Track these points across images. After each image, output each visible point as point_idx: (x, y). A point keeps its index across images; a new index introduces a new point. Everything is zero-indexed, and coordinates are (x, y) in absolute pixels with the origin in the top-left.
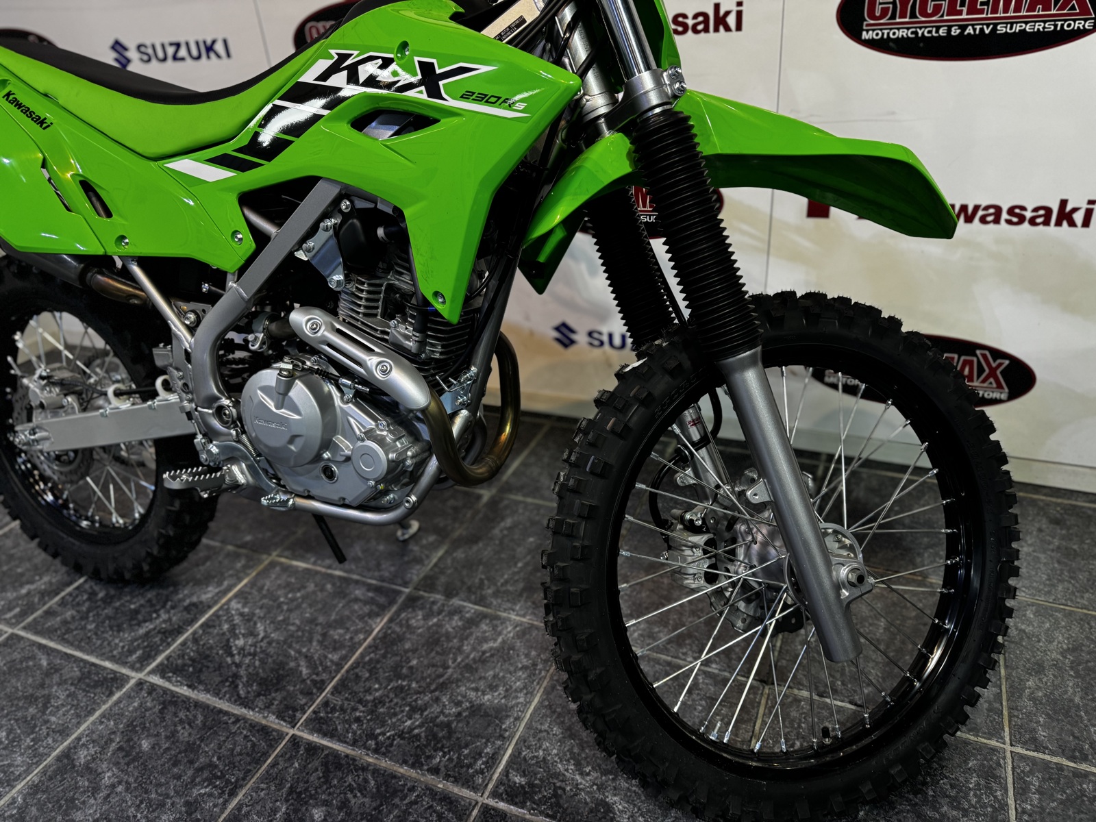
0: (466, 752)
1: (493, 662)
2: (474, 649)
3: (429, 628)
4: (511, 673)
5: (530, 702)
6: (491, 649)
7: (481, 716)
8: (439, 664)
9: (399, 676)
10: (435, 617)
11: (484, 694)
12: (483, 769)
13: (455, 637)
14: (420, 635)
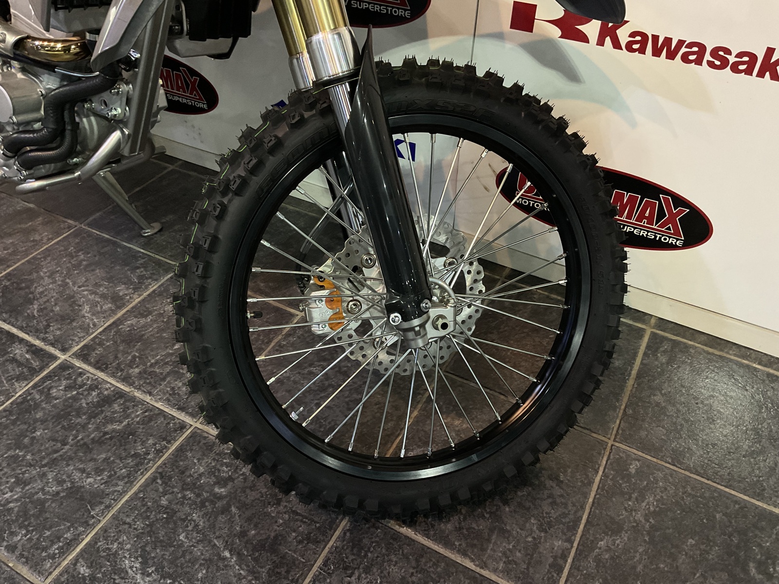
0: (48, 533)
1: (110, 445)
2: (97, 429)
3: (66, 400)
4: (121, 459)
5: (125, 492)
6: (114, 430)
7: (76, 498)
8: (59, 439)
9: (19, 446)
10: (76, 389)
11: (88, 478)
12: (56, 554)
13: (84, 414)
14: (54, 406)
